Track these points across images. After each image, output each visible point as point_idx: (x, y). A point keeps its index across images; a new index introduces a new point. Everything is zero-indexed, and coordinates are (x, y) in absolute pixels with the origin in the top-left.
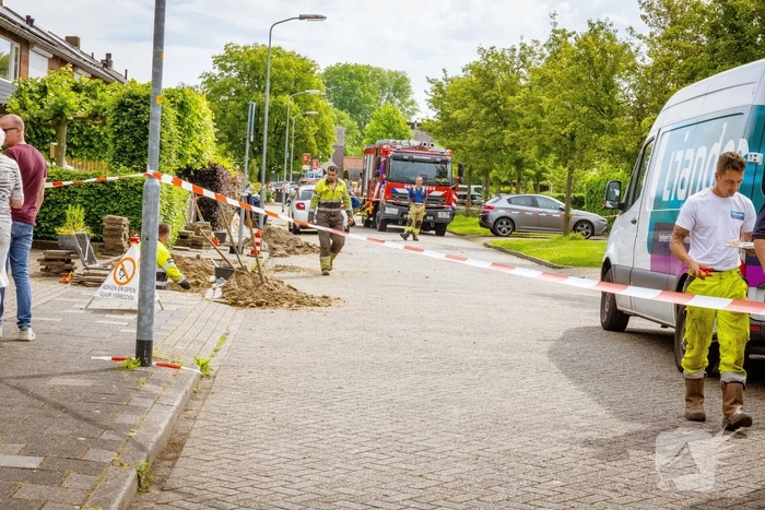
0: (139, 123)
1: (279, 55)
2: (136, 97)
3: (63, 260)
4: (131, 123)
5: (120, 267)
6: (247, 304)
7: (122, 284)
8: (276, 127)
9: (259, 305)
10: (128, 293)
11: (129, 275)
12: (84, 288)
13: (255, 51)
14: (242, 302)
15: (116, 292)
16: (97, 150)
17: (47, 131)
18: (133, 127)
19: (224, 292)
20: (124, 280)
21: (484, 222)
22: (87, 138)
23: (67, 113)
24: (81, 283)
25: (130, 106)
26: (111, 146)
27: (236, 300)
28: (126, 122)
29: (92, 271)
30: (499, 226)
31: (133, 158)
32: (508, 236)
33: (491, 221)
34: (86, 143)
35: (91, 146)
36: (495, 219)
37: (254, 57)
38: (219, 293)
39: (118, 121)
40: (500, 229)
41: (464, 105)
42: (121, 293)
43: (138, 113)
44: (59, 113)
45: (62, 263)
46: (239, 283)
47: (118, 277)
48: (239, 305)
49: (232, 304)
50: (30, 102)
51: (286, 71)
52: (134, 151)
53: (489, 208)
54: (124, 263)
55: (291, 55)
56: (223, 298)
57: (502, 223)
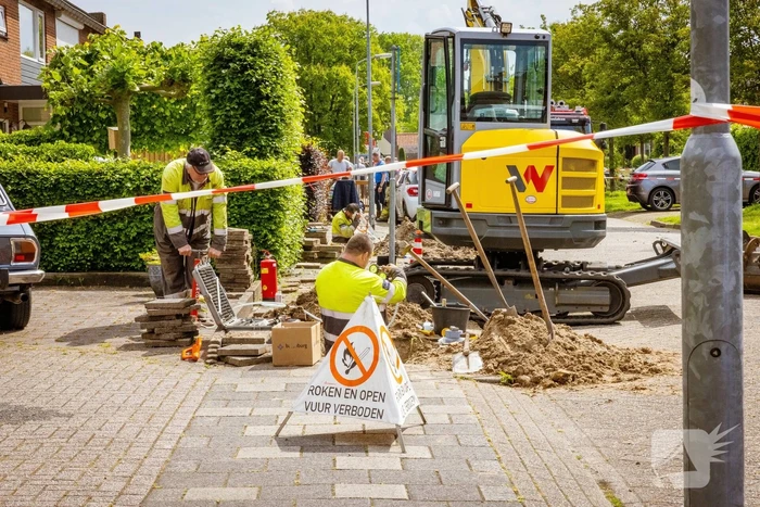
0: (246, 83)
1: (329, 20)
2: (239, 46)
3: (178, 316)
4: (236, 85)
5: (342, 347)
6: (536, 382)
7: (351, 383)
8: (332, 103)
9: (561, 381)
10: (369, 403)
11: (367, 362)
12: (228, 370)
13: (302, 18)
14: (527, 378)
15: (341, 400)
16: (162, 136)
17: (94, 116)
18: (239, 90)
19: (485, 359)
20: (356, 374)
21: (634, 195)
22: (147, 121)
23: (131, 82)
24: (222, 359)
25: (232, 59)
26: (206, 122)
27: (515, 374)
28: (227, 84)
29: (235, 334)
30: (655, 198)
31: (243, 137)
32: (668, 210)
33: (645, 194)
34: (147, 128)
35: (153, 132)
36: (649, 190)
37: (301, 24)
38: (476, 362)
39: (214, 83)
40: (656, 202)
41: (588, 52)
42: (351, 402)
43: (244, 68)
44: (119, 81)
45: (179, 322)
46: (510, 341)
47: (341, 369)
48: (522, 384)
49: (509, 383)
50: (77, 71)
51: (340, 38)
52: (242, 127)
53: (641, 175)
54: (351, 338)
55: (343, 19)
56: (489, 371)
57: (658, 195)
